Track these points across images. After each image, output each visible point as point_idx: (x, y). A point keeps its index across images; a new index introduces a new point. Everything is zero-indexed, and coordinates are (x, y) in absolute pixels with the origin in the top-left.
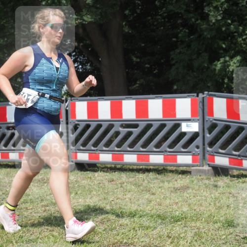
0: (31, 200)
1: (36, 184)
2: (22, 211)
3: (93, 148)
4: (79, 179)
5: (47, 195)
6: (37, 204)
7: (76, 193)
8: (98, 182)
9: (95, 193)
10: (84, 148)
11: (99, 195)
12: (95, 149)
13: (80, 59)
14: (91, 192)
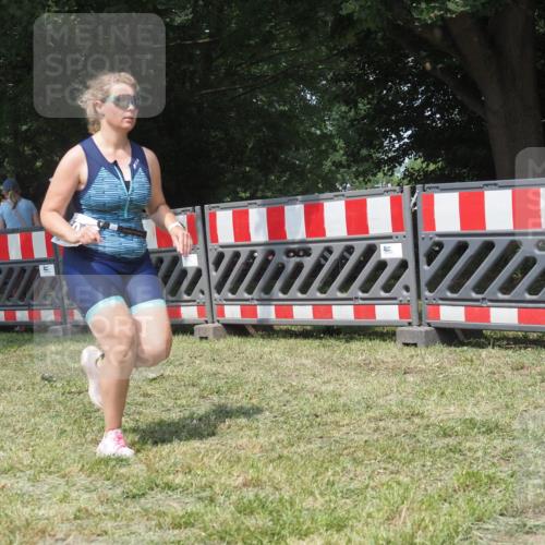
0: (345, 405)
1: (353, 373)
2: (328, 428)
3: (474, 295)
4: (446, 364)
5: (378, 397)
6: (360, 415)
7: (443, 393)
8: (489, 370)
9: (484, 394)
10: (455, 296)
11: (493, 397)
12: (480, 296)
13: (437, 99)
14: (474, 390)
